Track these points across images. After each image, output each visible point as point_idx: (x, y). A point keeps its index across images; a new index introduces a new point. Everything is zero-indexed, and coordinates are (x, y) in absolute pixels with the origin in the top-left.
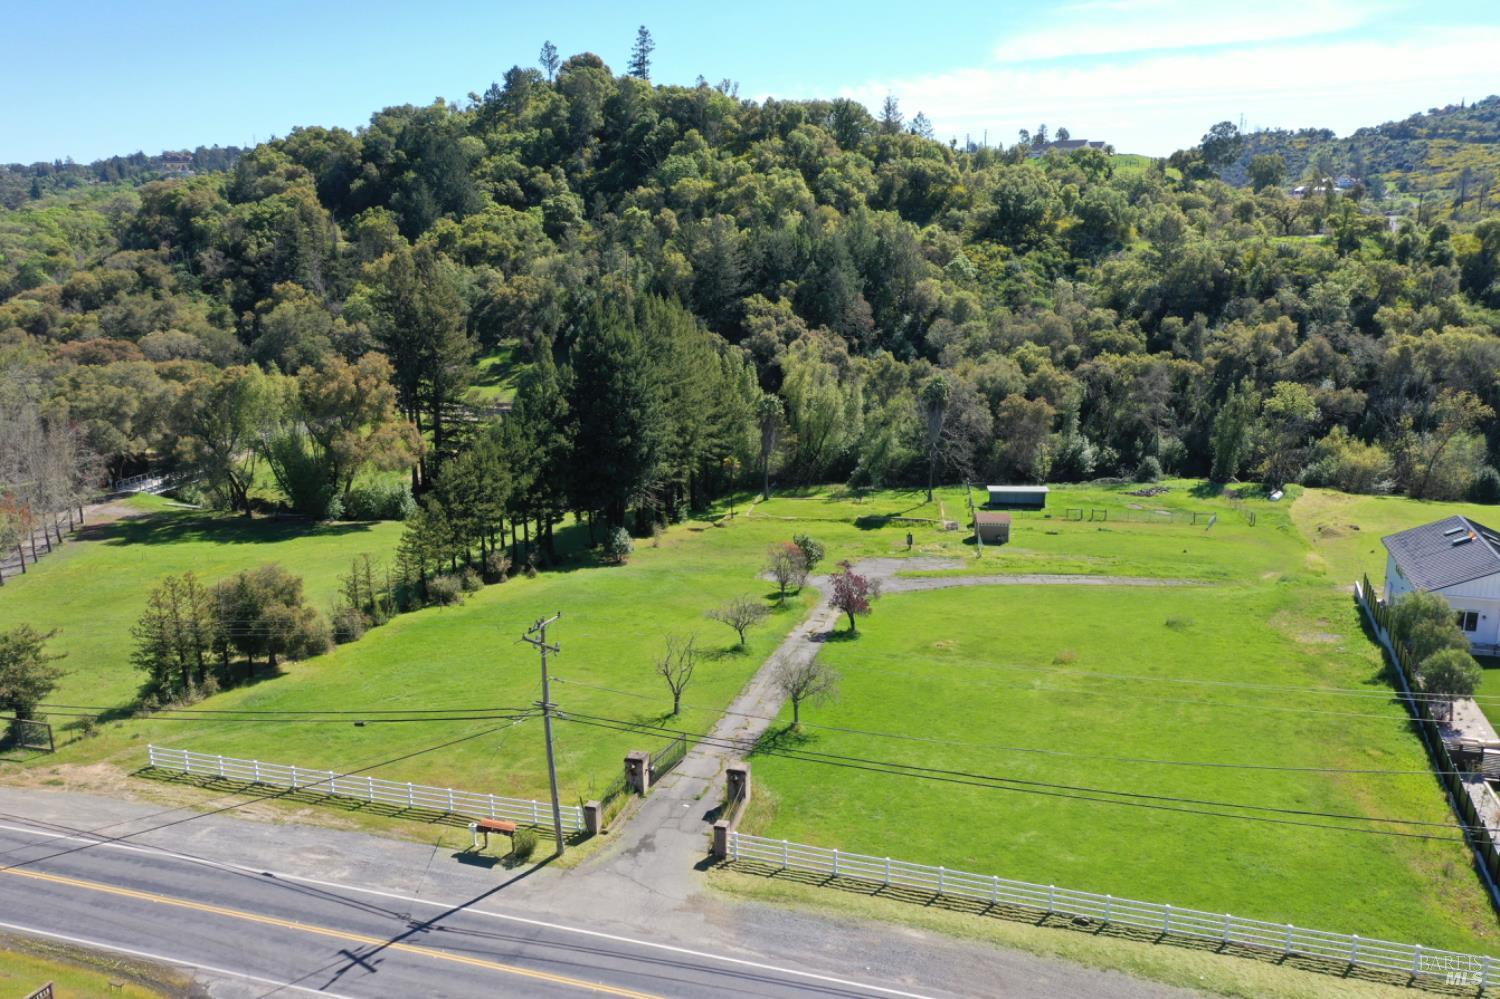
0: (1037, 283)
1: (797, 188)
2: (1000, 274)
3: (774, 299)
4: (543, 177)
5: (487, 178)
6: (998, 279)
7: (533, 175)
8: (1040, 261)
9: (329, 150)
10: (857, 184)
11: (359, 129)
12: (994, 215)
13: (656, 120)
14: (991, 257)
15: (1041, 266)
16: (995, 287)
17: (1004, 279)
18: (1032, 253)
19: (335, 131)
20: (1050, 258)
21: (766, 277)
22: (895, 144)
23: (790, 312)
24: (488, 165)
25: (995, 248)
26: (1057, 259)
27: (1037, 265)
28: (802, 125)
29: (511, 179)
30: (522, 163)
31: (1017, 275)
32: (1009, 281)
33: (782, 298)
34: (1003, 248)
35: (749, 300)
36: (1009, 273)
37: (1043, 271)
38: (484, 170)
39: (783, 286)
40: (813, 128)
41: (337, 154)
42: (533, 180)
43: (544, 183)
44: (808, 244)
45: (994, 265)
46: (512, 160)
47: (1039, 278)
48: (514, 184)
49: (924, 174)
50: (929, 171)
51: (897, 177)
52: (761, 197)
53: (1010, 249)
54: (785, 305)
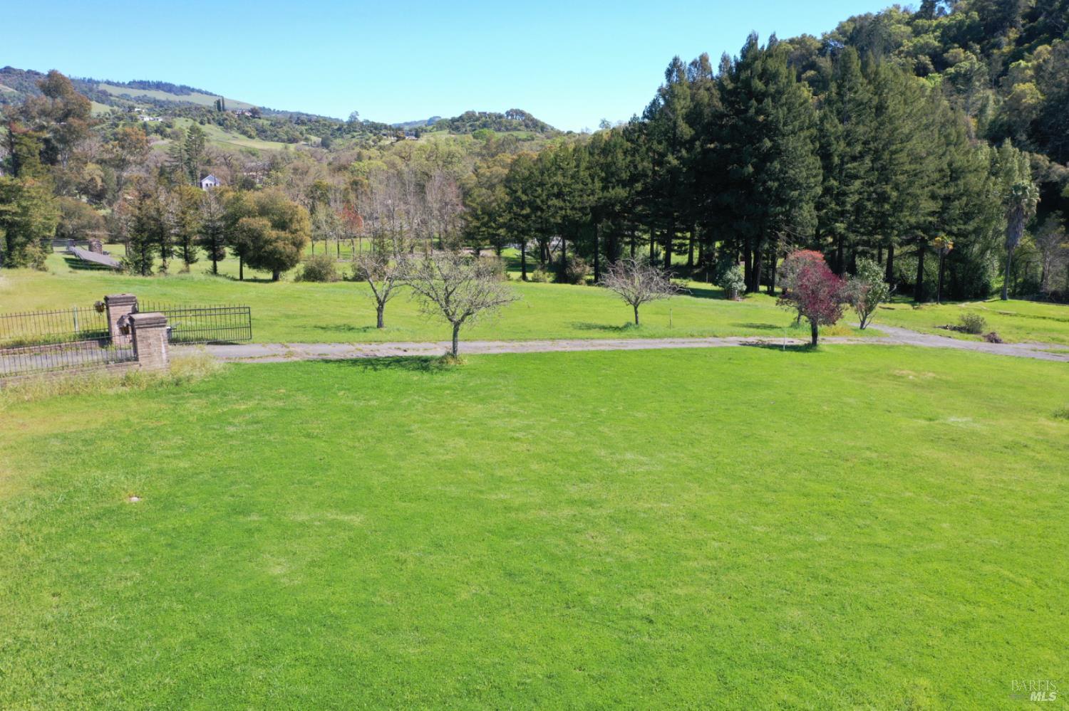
4: (956, 51)
5: (902, 55)
7: (946, 51)
9: (792, 50)
11: (824, 35)
19: (804, 36)
24: (908, 45)
29: (925, 55)
30: (939, 42)
38: (902, 48)
41: (798, 53)
42: (945, 55)
43: (956, 57)
46: (932, 40)
48: (926, 60)
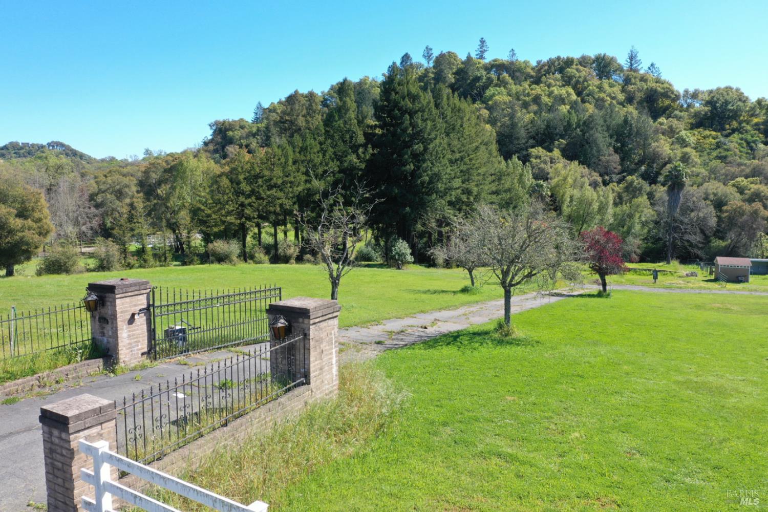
0: (741, 152)
1: (569, 94)
2: (712, 147)
3: (551, 151)
6: (711, 149)
8: (741, 139)
10: (609, 95)
12: (706, 114)
13: (484, 75)
14: (705, 137)
15: (743, 142)
16: (709, 154)
17: (714, 150)
18: (735, 135)
20: (749, 137)
21: (545, 138)
22: (635, 78)
23: (560, 156)
25: (707, 132)
26: (755, 138)
27: (739, 141)
28: (574, 66)
31: (725, 147)
32: (719, 150)
33: (555, 149)
34: (714, 133)
35: (533, 150)
36: (718, 146)
37: (745, 145)
39: (557, 143)
40: (581, 68)
44: (574, 119)
45: (708, 142)
47: (742, 149)
49: (656, 91)
50: (659, 89)
51: (637, 92)
52: (545, 99)
53: (719, 134)
54: (556, 153)
